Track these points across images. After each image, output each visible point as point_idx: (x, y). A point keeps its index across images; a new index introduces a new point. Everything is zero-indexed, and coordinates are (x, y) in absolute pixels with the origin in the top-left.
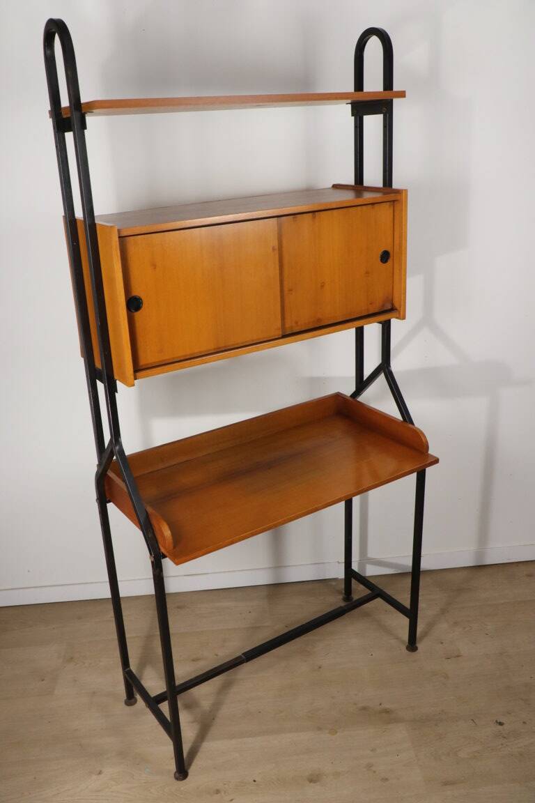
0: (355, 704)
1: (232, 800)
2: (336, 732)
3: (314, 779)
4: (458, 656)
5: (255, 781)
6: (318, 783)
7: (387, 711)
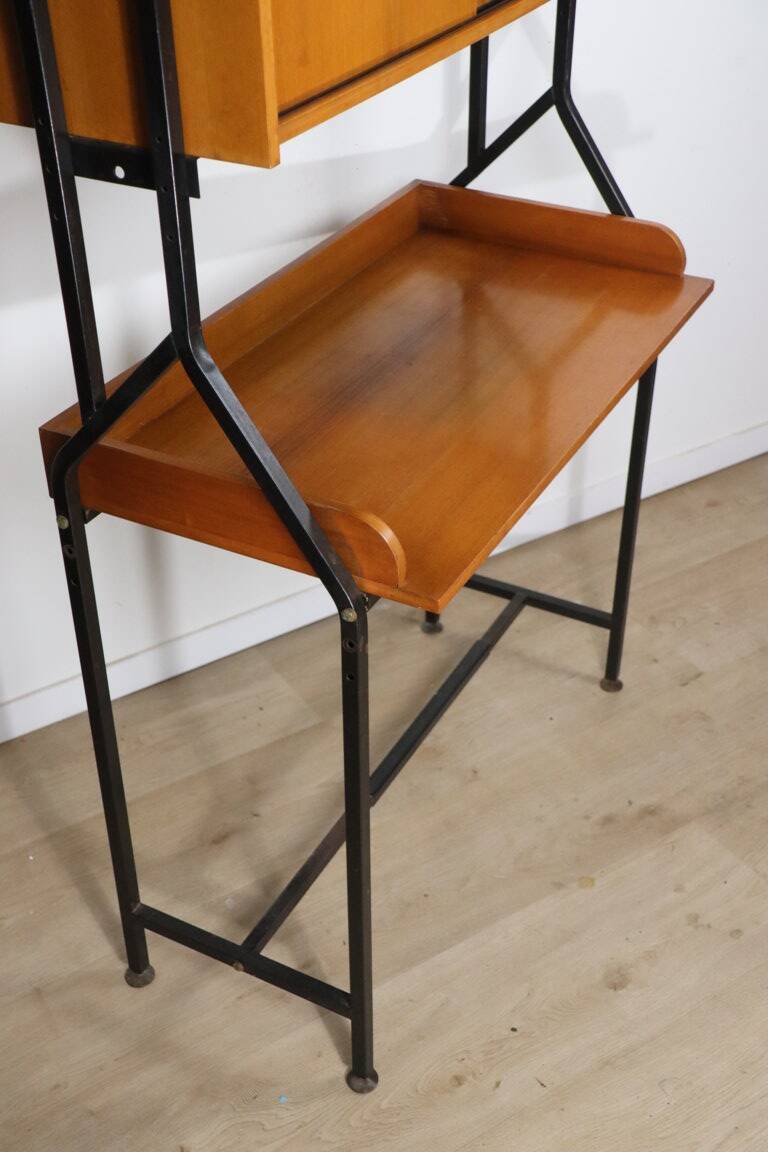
0: (587, 817)
1: (498, 1084)
2: (592, 880)
3: (617, 981)
4: (699, 675)
5: (514, 1030)
6: (629, 986)
7: (650, 812)
